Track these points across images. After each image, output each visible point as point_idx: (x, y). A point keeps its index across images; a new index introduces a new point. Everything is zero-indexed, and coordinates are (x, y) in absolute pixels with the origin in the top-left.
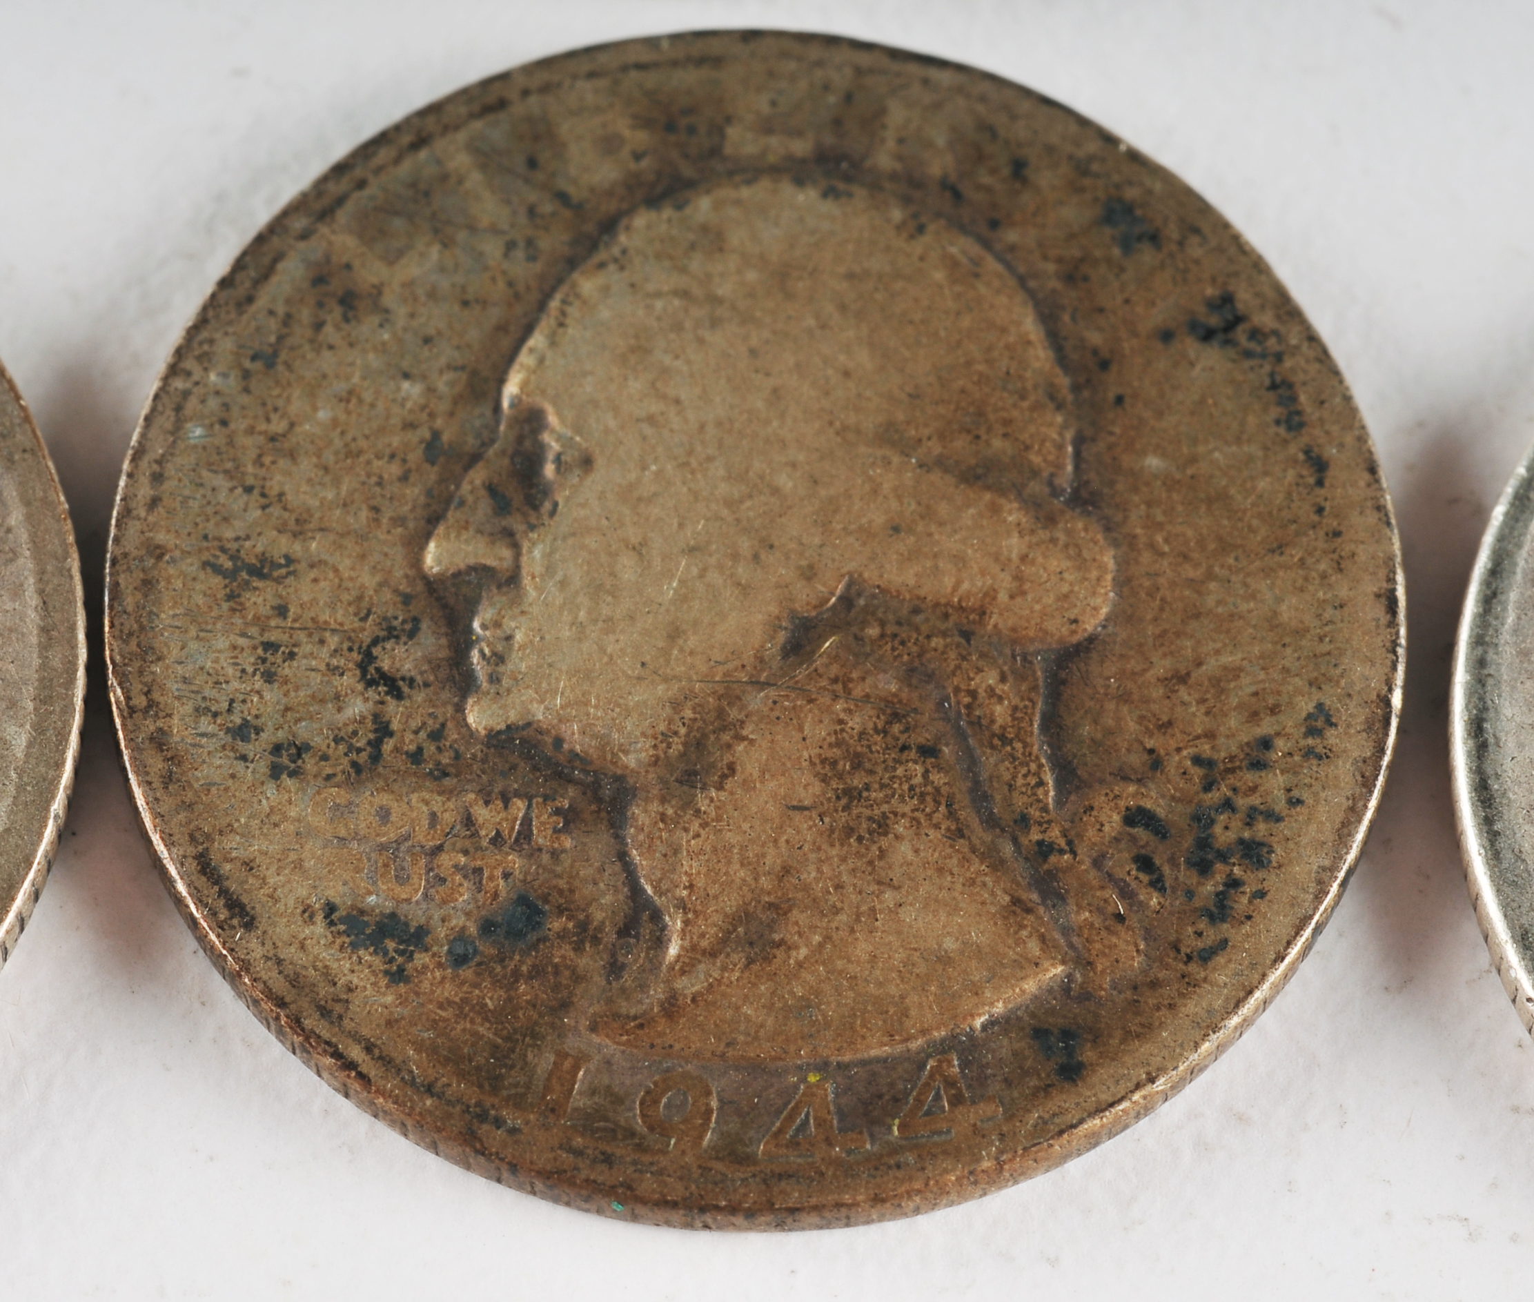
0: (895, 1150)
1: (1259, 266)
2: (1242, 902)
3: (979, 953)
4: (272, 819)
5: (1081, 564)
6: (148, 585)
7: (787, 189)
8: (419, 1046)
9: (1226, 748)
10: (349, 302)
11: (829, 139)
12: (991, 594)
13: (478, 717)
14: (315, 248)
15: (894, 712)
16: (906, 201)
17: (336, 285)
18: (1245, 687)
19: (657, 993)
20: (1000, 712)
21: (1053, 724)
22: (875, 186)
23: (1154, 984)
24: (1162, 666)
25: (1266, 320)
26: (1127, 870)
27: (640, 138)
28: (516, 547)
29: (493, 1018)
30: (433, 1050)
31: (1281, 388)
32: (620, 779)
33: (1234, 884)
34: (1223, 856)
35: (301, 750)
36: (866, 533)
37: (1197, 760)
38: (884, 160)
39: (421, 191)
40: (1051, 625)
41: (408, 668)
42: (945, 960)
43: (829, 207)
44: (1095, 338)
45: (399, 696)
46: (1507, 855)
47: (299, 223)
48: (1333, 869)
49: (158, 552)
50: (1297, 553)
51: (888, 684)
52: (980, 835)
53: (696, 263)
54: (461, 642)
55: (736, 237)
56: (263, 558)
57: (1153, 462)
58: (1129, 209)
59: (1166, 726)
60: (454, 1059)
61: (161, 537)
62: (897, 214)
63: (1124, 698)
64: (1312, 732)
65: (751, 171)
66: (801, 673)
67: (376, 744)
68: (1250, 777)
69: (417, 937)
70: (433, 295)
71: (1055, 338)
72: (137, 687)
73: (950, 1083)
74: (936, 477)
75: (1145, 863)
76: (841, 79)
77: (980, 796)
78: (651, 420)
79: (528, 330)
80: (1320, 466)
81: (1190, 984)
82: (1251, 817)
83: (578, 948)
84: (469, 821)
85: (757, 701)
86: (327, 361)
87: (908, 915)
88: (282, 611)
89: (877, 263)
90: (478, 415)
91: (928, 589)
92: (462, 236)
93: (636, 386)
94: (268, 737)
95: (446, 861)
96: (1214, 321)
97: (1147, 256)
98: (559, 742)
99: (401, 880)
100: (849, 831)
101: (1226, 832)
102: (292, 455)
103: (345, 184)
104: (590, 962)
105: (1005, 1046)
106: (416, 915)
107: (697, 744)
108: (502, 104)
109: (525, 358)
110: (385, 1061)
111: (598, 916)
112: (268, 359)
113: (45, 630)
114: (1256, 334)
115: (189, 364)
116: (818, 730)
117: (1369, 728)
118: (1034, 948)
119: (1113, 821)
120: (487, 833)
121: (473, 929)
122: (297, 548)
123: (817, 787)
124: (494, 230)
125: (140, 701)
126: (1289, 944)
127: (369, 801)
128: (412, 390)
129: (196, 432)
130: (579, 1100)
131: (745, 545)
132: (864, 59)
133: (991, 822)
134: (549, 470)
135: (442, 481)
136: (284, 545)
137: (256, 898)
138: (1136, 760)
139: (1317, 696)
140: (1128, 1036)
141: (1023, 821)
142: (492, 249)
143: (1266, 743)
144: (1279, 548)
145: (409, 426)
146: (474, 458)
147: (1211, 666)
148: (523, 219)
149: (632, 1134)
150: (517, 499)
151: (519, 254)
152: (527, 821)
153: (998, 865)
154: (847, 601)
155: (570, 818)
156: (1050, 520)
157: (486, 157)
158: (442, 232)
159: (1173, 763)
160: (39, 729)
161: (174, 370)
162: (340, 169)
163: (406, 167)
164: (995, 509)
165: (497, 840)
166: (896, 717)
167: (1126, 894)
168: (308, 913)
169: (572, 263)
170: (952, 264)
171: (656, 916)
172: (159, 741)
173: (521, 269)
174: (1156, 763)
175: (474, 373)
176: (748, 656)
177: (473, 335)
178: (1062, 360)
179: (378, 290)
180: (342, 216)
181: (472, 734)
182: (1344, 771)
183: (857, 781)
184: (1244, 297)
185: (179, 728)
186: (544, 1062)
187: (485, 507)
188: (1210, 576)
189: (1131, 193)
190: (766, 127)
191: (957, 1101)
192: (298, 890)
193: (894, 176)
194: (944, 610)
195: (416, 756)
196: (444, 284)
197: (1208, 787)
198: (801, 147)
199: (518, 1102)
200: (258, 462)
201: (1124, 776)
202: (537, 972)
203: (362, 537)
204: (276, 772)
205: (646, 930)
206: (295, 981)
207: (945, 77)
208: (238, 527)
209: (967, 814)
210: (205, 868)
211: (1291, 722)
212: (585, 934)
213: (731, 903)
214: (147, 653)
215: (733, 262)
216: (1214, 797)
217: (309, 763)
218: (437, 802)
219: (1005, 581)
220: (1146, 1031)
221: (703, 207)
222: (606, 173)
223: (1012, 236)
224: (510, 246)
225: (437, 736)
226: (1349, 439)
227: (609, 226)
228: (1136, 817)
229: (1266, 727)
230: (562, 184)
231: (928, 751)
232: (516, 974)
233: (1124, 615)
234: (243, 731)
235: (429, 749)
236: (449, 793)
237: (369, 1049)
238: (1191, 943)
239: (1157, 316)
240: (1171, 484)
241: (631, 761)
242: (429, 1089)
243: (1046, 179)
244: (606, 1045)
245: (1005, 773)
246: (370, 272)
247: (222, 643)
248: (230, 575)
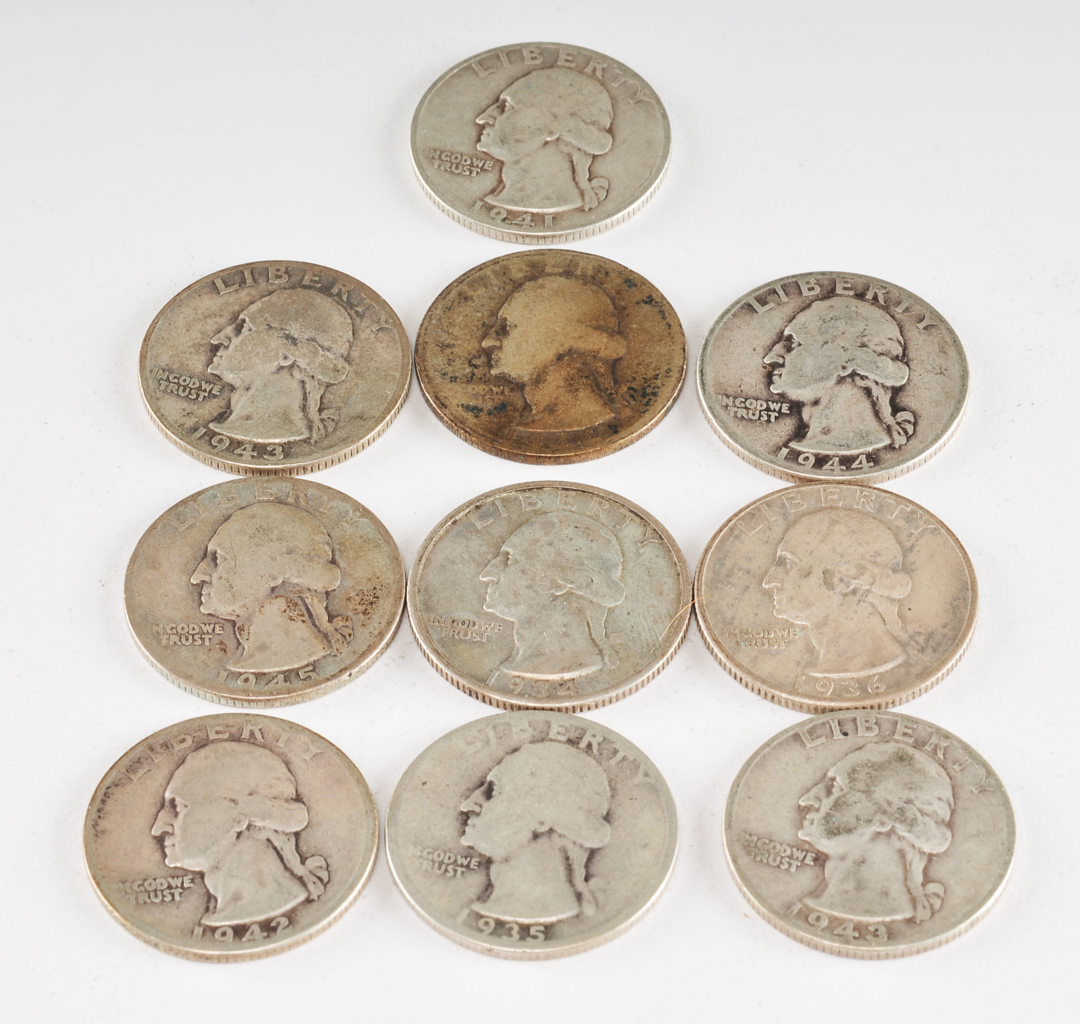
0: (579, 446)
1: (657, 290)
2: (652, 403)
3: (597, 412)
4: (450, 389)
5: (619, 344)
6: (424, 349)
7: (558, 277)
8: (481, 428)
9: (649, 376)
10: (466, 298)
11: (567, 269)
12: (601, 349)
13: (494, 372)
14: (459, 289)
15: (580, 370)
16: (583, 280)
17: (463, 295)
18: (654, 365)
19: (531, 419)
20: (602, 370)
21: (613, 372)
22: (577, 277)
23: (633, 417)
24: (636, 362)
25: (659, 300)
26: (628, 397)
27: (528, 269)
28: (501, 342)
29: (497, 424)
30: (484, 429)
31: (662, 312)
32: (523, 383)
33: (650, 399)
34: (648, 395)
35: (456, 378)
36: (574, 338)
37: (643, 378)
38: (579, 272)
39: (481, 278)
40: (613, 355)
41: (478, 363)
42: (590, 413)
43: (567, 280)
44: (623, 304)
45: (477, 368)
46: (707, 394)
47: (455, 284)
48: (671, 397)
49: (427, 343)
50: (664, 341)
51: (578, 365)
52: (597, 391)
53: (539, 291)
54: (489, 359)
55: (547, 286)
56: (448, 344)
57: (635, 326)
58: (630, 280)
59: (636, 373)
60: (490, 431)
61: (427, 340)
62: (581, 282)
63: (628, 367)
64: (667, 373)
65: (551, 275)
66: (560, 363)
67: (472, 377)
68: (654, 381)
69: (481, 410)
70: (484, 297)
71: (614, 304)
72: (422, 366)
73: (591, 434)
74: (589, 328)
75: (632, 396)
76: (569, 258)
77: (597, 385)
78: (529, 318)
79: (504, 303)
80: (669, 326)
81: (641, 417)
82: (654, 388)
83: (514, 412)
84: (491, 390)
85: (552, 368)
86: (461, 309)
87: (582, 405)
88: (452, 353)
89: (576, 290)
90: (493, 319)
91: (587, 348)
92: (490, 287)
93: (526, 312)
94: (450, 375)
95: (486, 397)
96: (648, 300)
97: (634, 289)
98: (510, 376)
99: (477, 400)
100: (570, 391)
101: (648, 391)
102: (454, 326)
103: (465, 277)
104: (516, 414)
105: (602, 428)
106: (480, 406)
107: (539, 376)
108: (498, 262)
109: (503, 308)
110: (474, 431)
111: (518, 407)
112: (449, 309)
113: (403, 356)
114: (656, 302)
115: (433, 309)
116: (564, 373)
117: (679, 372)
118: (609, 411)
119: (625, 389)
120: (495, 392)
121: (492, 408)
122: (455, 342)
123: (564, 383)
124: (496, 286)
125: (423, 369)
126: (662, 410)
127: (470, 387)
128: (479, 314)
129: (434, 322)
130: (514, 438)
131: (549, 340)
132: (575, 254)
133: (600, 389)
134: (508, 328)
135: (486, 330)
136: (453, 342)
137: (446, 402)
138: (630, 378)
139: (668, 366)
140: (628, 426)
141: (607, 389)
142: (496, 289)
143: (658, 375)
144: (661, 341)
145: (478, 321)
146: (492, 326)
147: (646, 362)
148: (502, 284)
149: (525, 443)
150: (501, 333)
151: (502, 290)
152: (503, 390)
153: (601, 397)
154: (570, 350)
155: (512, 390)
156: (613, 336)
157: (495, 272)
158: (485, 286)
159: (638, 379)
160: (402, 373)
161: (429, 311)
162: (464, 274)
163: (478, 274)
164: (601, 334)
165: (497, 393)
166: (580, 371)
167: (628, 402)
168: (458, 406)
169: (513, 292)
170: (593, 291)
171: (530, 406)
172: (427, 376)
173: (502, 292)
174: (634, 379)
175: (492, 311)
176: (550, 360)
177: (492, 305)
178: (615, 308)
179: (472, 296)
180: (464, 283)
181: (492, 375)
182: (673, 379)
183: (572, 382)
184: (654, 296)
185: (431, 373)
186: (506, 431)
187: (494, 335)
188: (646, 346)
189: (630, 277)
190: (554, 266)
191: (592, 437)
192: (455, 402)
193: (581, 275)
194: (591, 352)
195: (480, 379)
196: (486, 295)
197: (645, 383)
198: (561, 270)
199: (502, 438)
200: (447, 327)
201: (628, 381)
202: (505, 416)
203: (469, 341)
204: (451, 381)
205: (528, 409)
206: (455, 417)
207: (592, 257)
208: (443, 338)
209: (595, 388)
210: (437, 398)
211: (663, 371)
212: (515, 410)
213: (546, 403)
214: (424, 360)
215: (547, 290)
216: (646, 385)
217: (458, 380)
218: (485, 387)
219: (603, 347)
220: (632, 425)
221: (540, 281)
222: (520, 275)
223: (605, 286)
224: (500, 288)
225: (485, 375)
226: (676, 321)
227: (521, 285)
228: (630, 388)
229: (657, 372)
230: (510, 277)
231: (586, 377)
232: (501, 417)
233: (629, 353)
234: (444, 374)
235: (483, 378)
236: (487, 385)
237: (471, 429)
238: (641, 409)
239: (635, 300)
240: (638, 330)
241: (525, 379)
242: (483, 436)
243: (612, 275)
244: (521, 429)
245: (603, 380)
246: (470, 293)
247: (440, 359)
248: (442, 347)
